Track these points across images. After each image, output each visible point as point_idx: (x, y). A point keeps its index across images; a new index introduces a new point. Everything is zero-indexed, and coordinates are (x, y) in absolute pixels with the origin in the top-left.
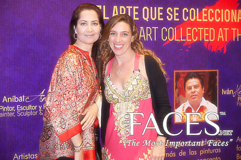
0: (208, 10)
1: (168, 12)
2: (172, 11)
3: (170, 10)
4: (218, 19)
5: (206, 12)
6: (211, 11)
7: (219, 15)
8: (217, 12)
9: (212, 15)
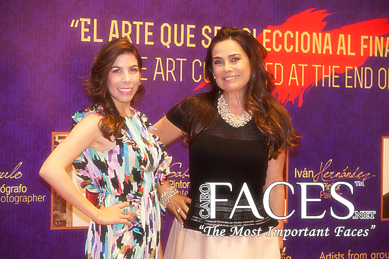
0: (272, 32)
1: (203, 34)
2: (210, 32)
3: (207, 31)
4: (289, 48)
5: (269, 36)
6: (277, 34)
7: (291, 41)
8: (289, 35)
9: (280, 41)
